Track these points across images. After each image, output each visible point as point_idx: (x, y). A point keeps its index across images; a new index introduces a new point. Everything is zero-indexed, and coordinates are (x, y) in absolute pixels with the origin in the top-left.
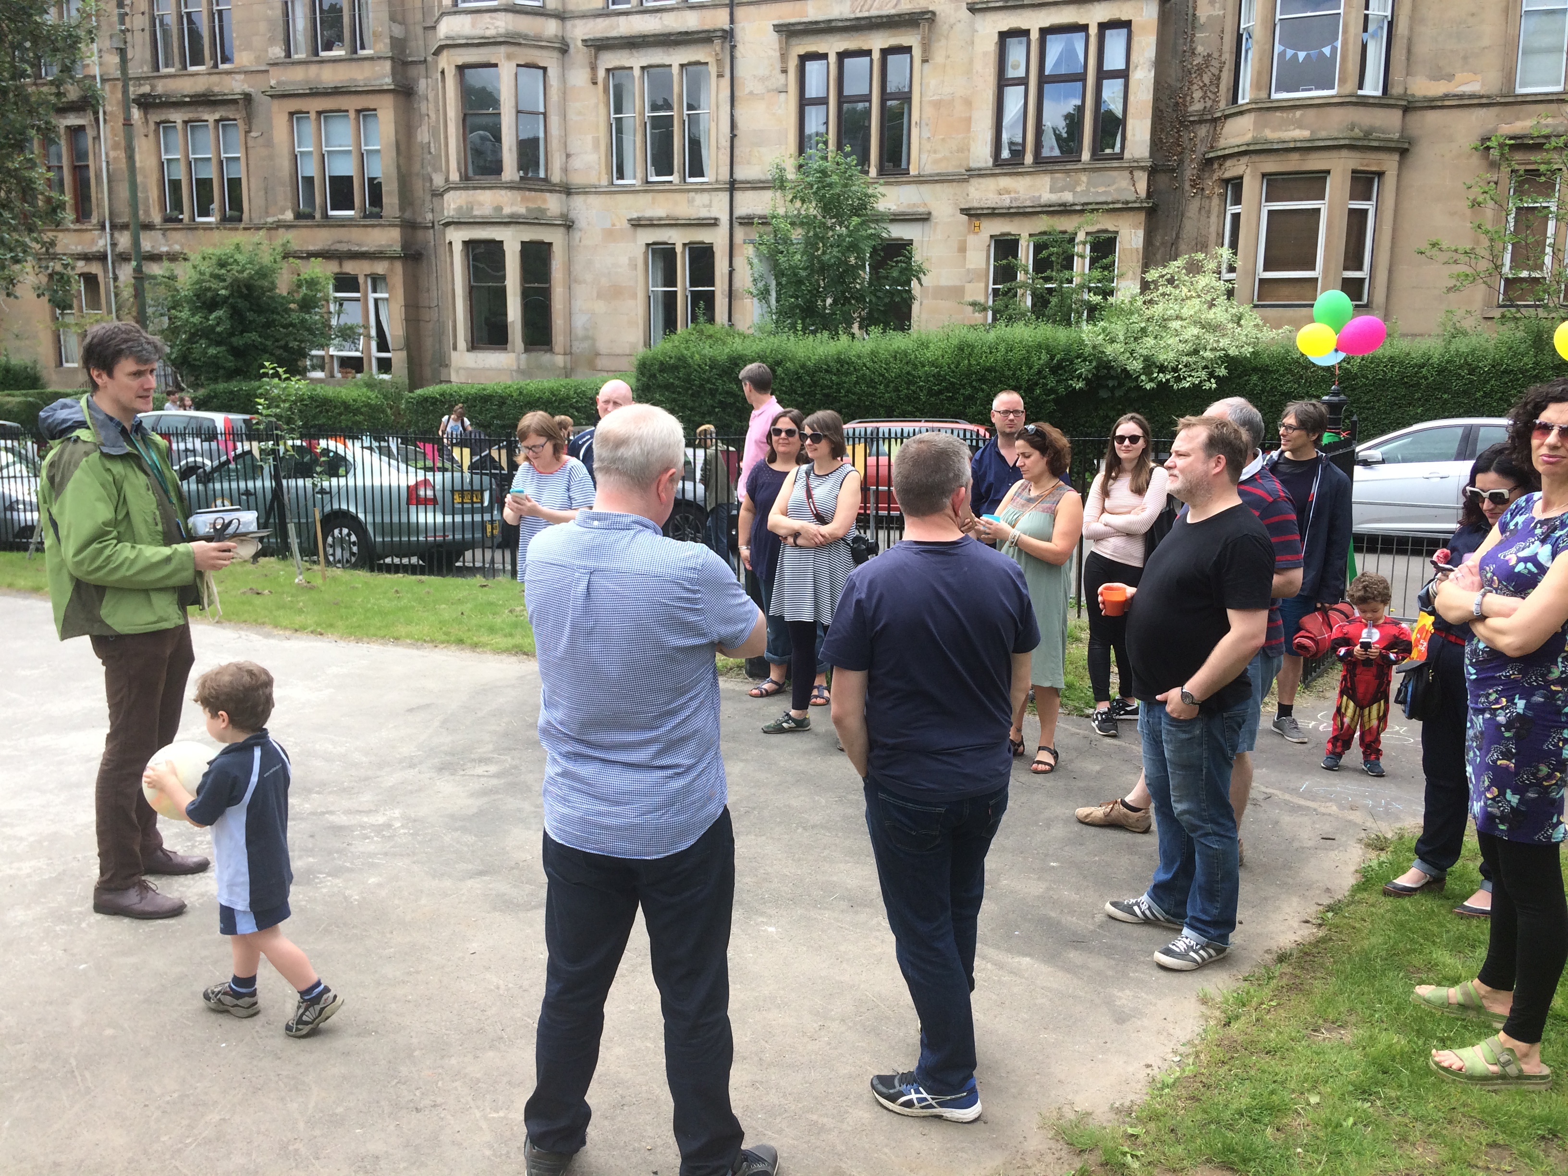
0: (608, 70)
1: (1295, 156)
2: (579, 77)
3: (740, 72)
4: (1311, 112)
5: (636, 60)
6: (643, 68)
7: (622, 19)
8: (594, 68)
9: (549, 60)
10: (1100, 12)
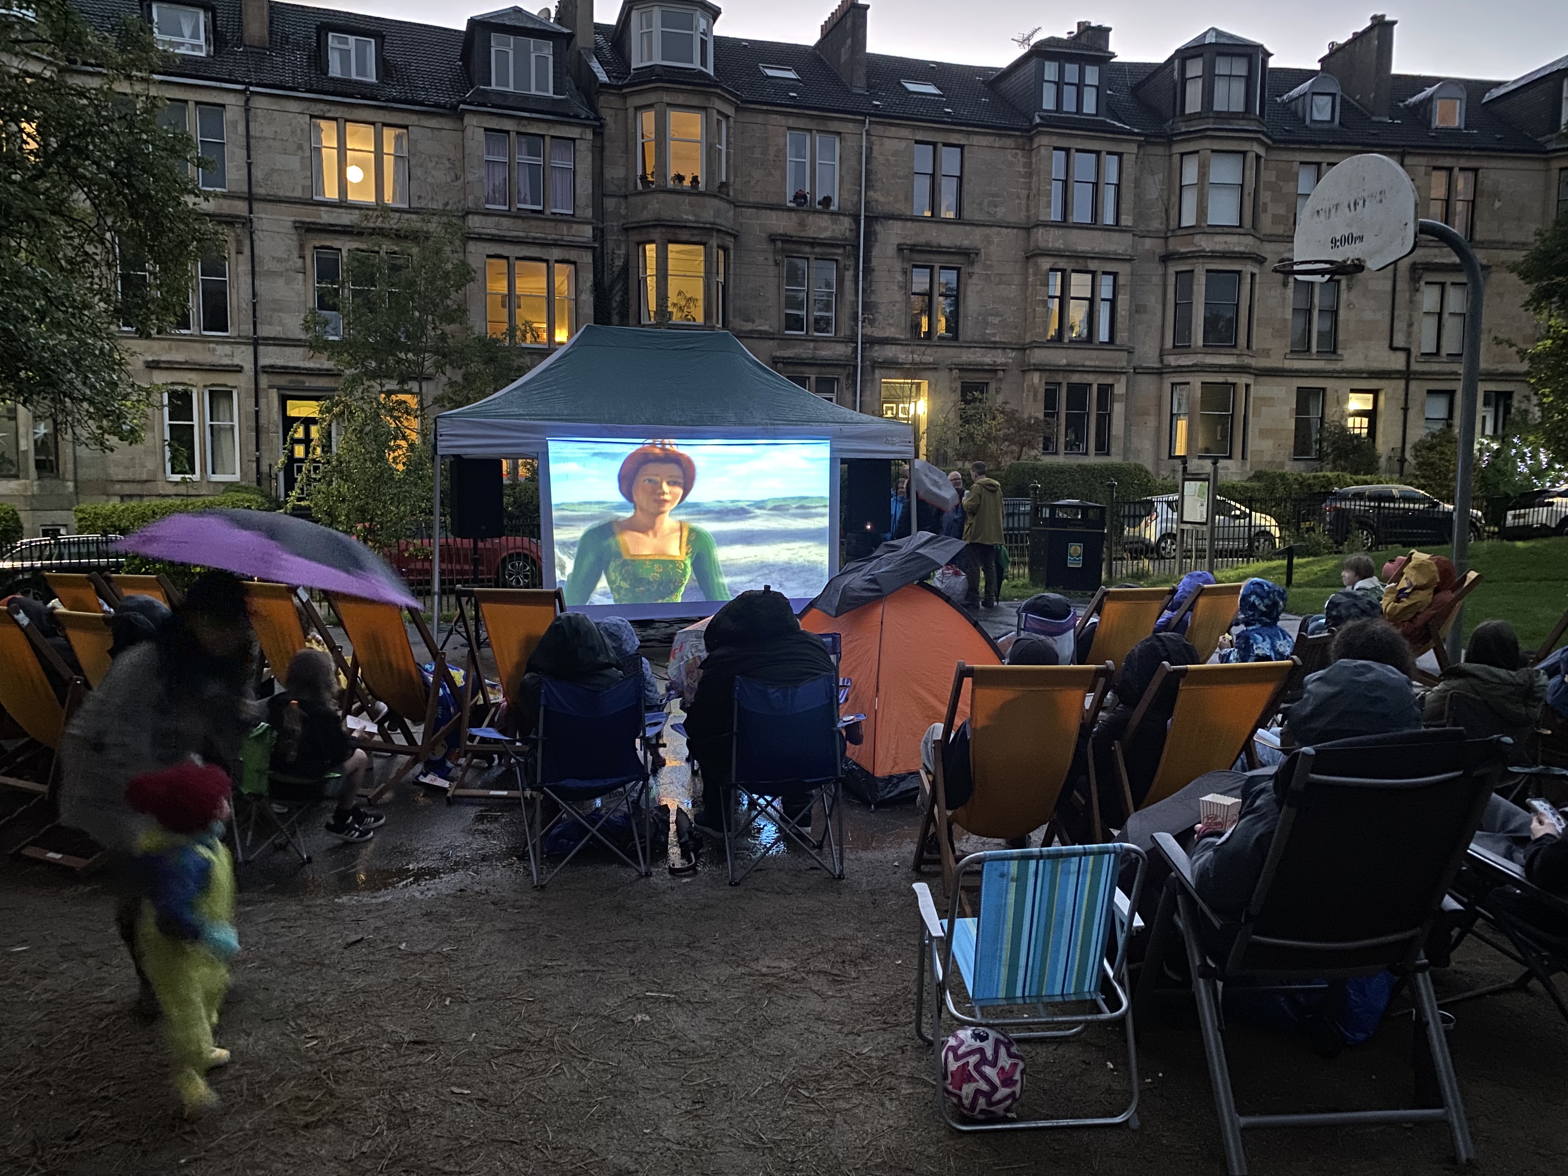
3: (259, 251)
10: (556, 253)
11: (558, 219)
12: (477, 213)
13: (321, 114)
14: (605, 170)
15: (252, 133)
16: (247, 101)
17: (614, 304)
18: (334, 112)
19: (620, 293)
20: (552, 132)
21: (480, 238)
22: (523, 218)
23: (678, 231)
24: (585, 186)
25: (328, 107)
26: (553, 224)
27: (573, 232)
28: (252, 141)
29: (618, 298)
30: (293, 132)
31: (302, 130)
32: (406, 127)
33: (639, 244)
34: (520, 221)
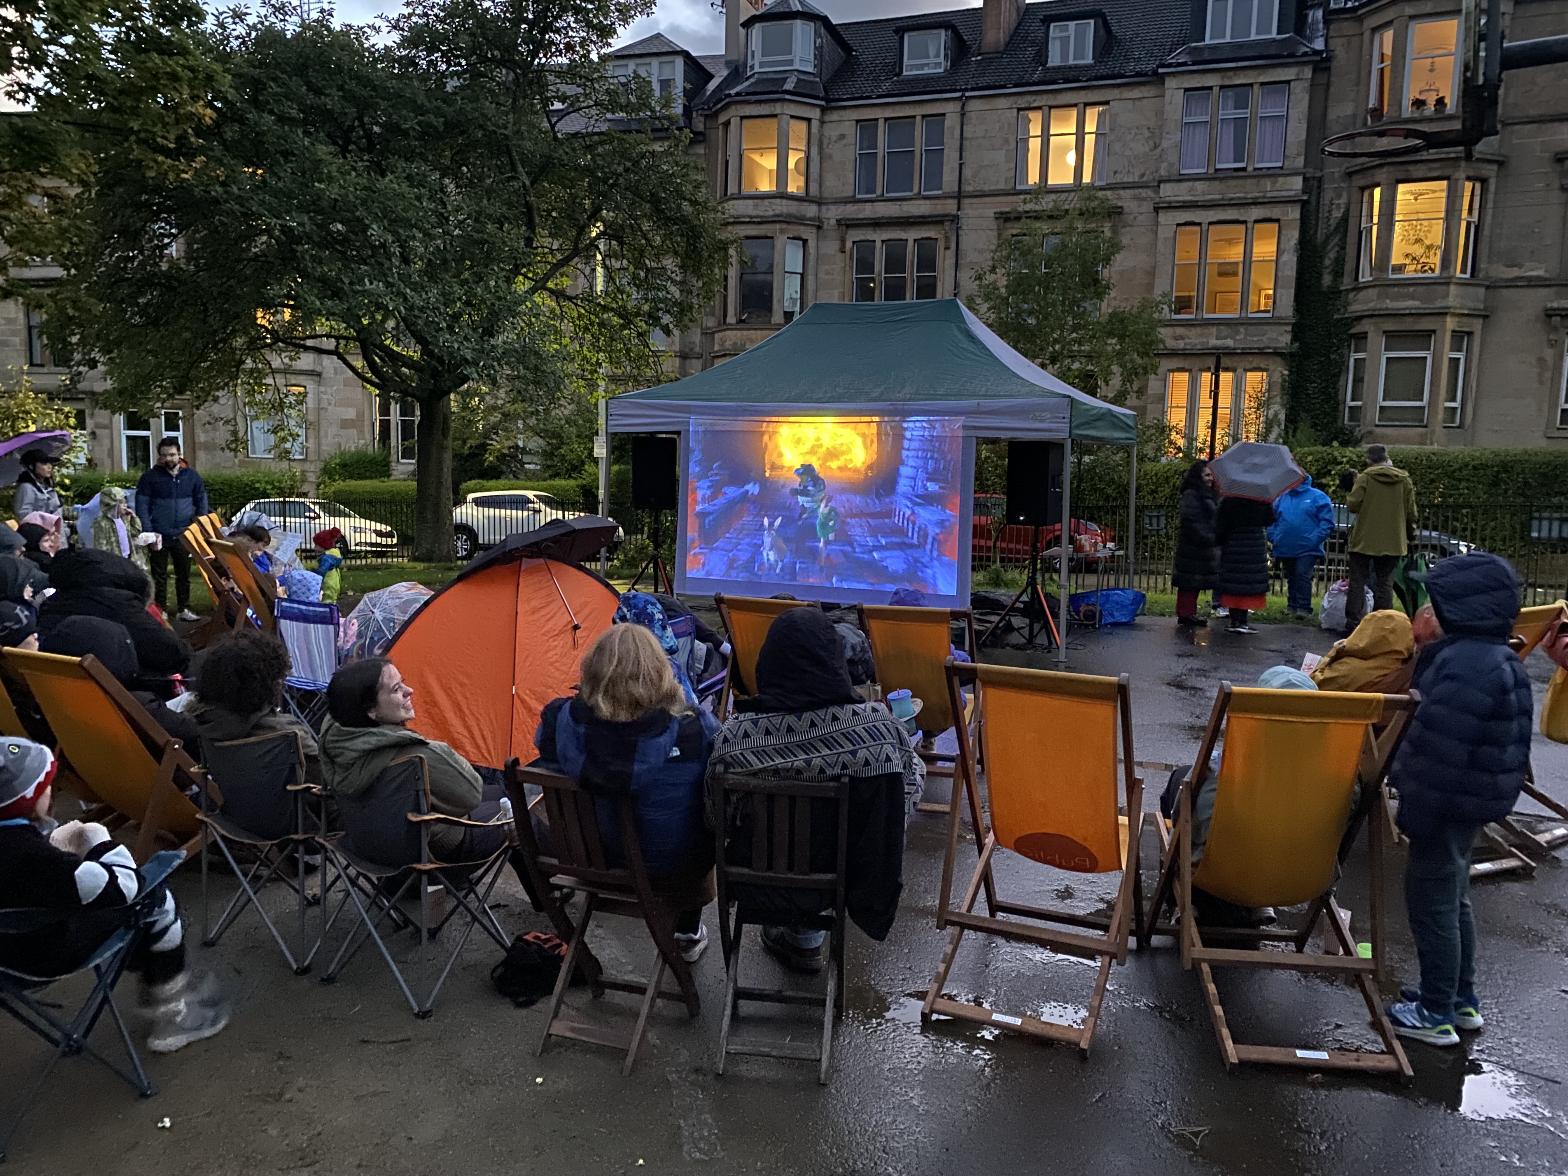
0: (854, 242)
1: (1410, 319)
2: (831, 247)
3: (963, 245)
4: (1422, 289)
5: (878, 236)
6: (883, 241)
7: (868, 206)
8: (843, 241)
9: (809, 234)
10: (1256, 213)
11: (1261, 174)
12: (1169, 181)
13: (1026, 105)
14: (1330, 110)
15: (965, 135)
16: (963, 107)
17: (1327, 262)
18: (1039, 101)
19: (1337, 249)
20: (1262, 79)
21: (1171, 207)
22: (1221, 179)
23: (1411, 168)
24: (1298, 131)
25: (1034, 97)
26: (1254, 181)
27: (1278, 186)
28: (966, 143)
29: (1332, 255)
30: (1001, 128)
31: (1009, 124)
32: (1107, 103)
33: (1363, 189)
34: (1217, 183)
